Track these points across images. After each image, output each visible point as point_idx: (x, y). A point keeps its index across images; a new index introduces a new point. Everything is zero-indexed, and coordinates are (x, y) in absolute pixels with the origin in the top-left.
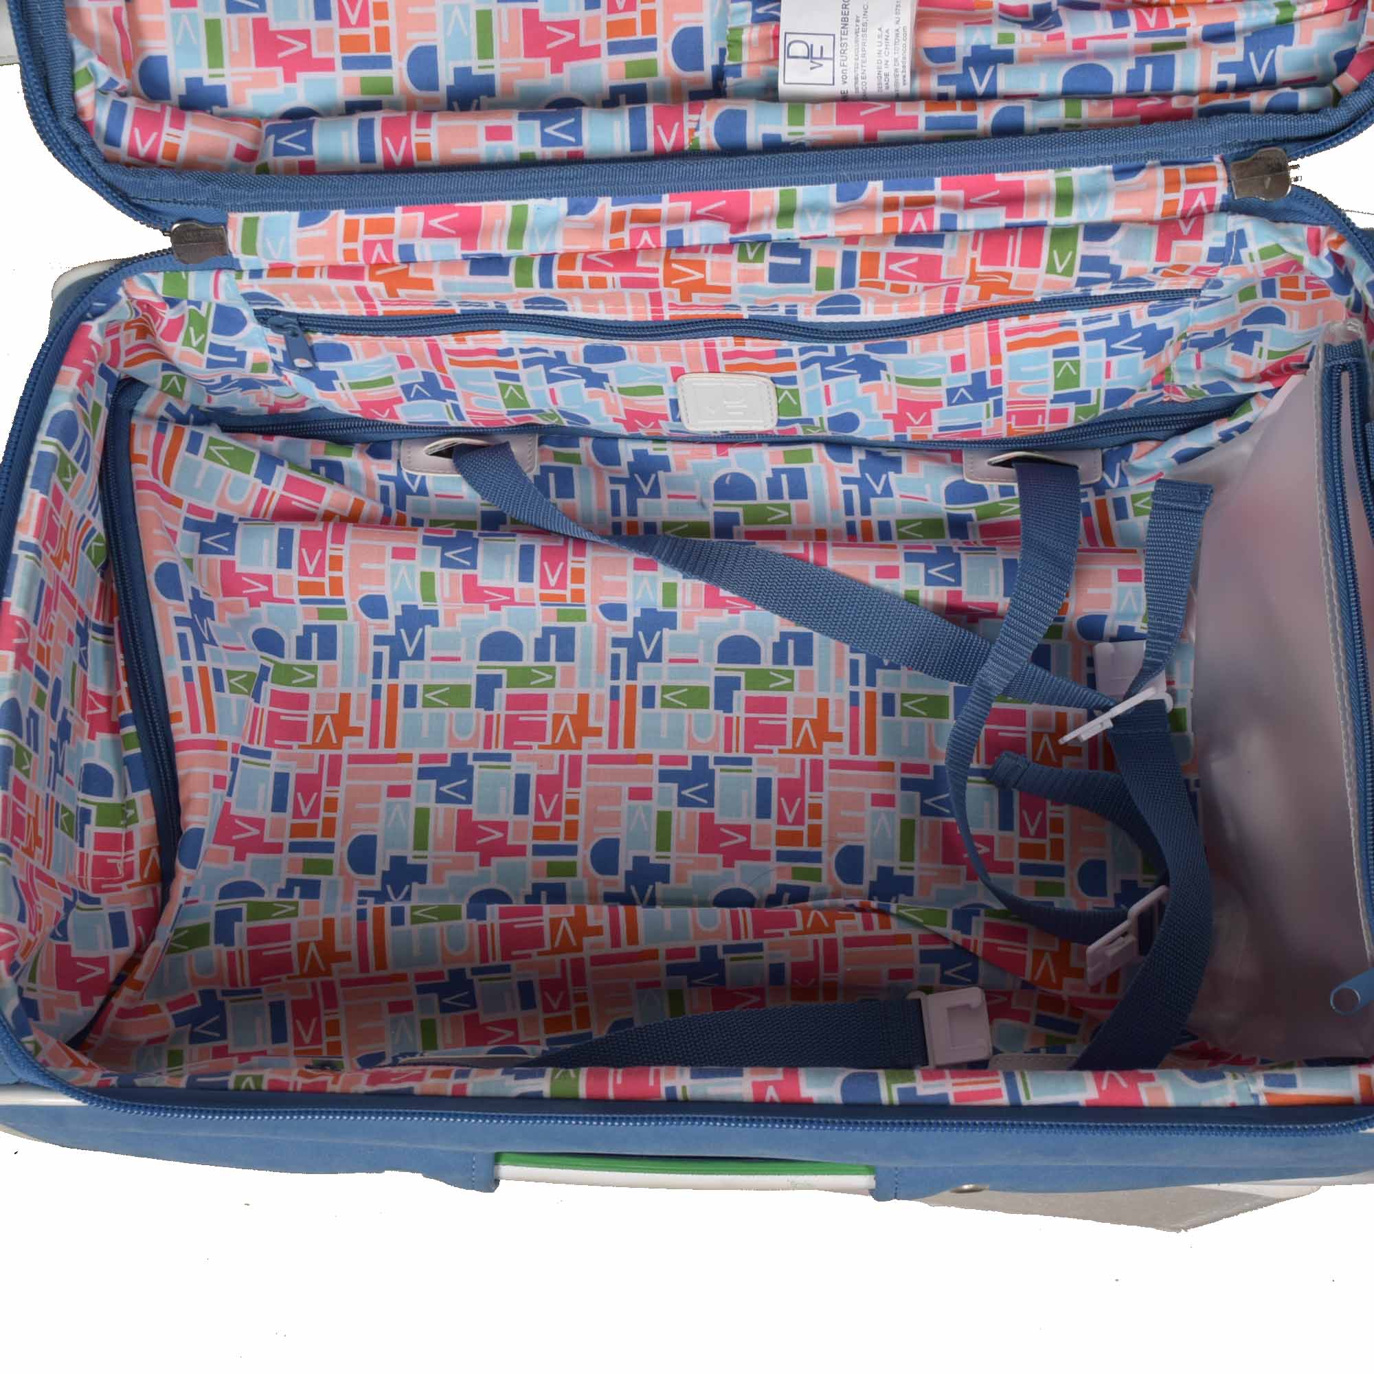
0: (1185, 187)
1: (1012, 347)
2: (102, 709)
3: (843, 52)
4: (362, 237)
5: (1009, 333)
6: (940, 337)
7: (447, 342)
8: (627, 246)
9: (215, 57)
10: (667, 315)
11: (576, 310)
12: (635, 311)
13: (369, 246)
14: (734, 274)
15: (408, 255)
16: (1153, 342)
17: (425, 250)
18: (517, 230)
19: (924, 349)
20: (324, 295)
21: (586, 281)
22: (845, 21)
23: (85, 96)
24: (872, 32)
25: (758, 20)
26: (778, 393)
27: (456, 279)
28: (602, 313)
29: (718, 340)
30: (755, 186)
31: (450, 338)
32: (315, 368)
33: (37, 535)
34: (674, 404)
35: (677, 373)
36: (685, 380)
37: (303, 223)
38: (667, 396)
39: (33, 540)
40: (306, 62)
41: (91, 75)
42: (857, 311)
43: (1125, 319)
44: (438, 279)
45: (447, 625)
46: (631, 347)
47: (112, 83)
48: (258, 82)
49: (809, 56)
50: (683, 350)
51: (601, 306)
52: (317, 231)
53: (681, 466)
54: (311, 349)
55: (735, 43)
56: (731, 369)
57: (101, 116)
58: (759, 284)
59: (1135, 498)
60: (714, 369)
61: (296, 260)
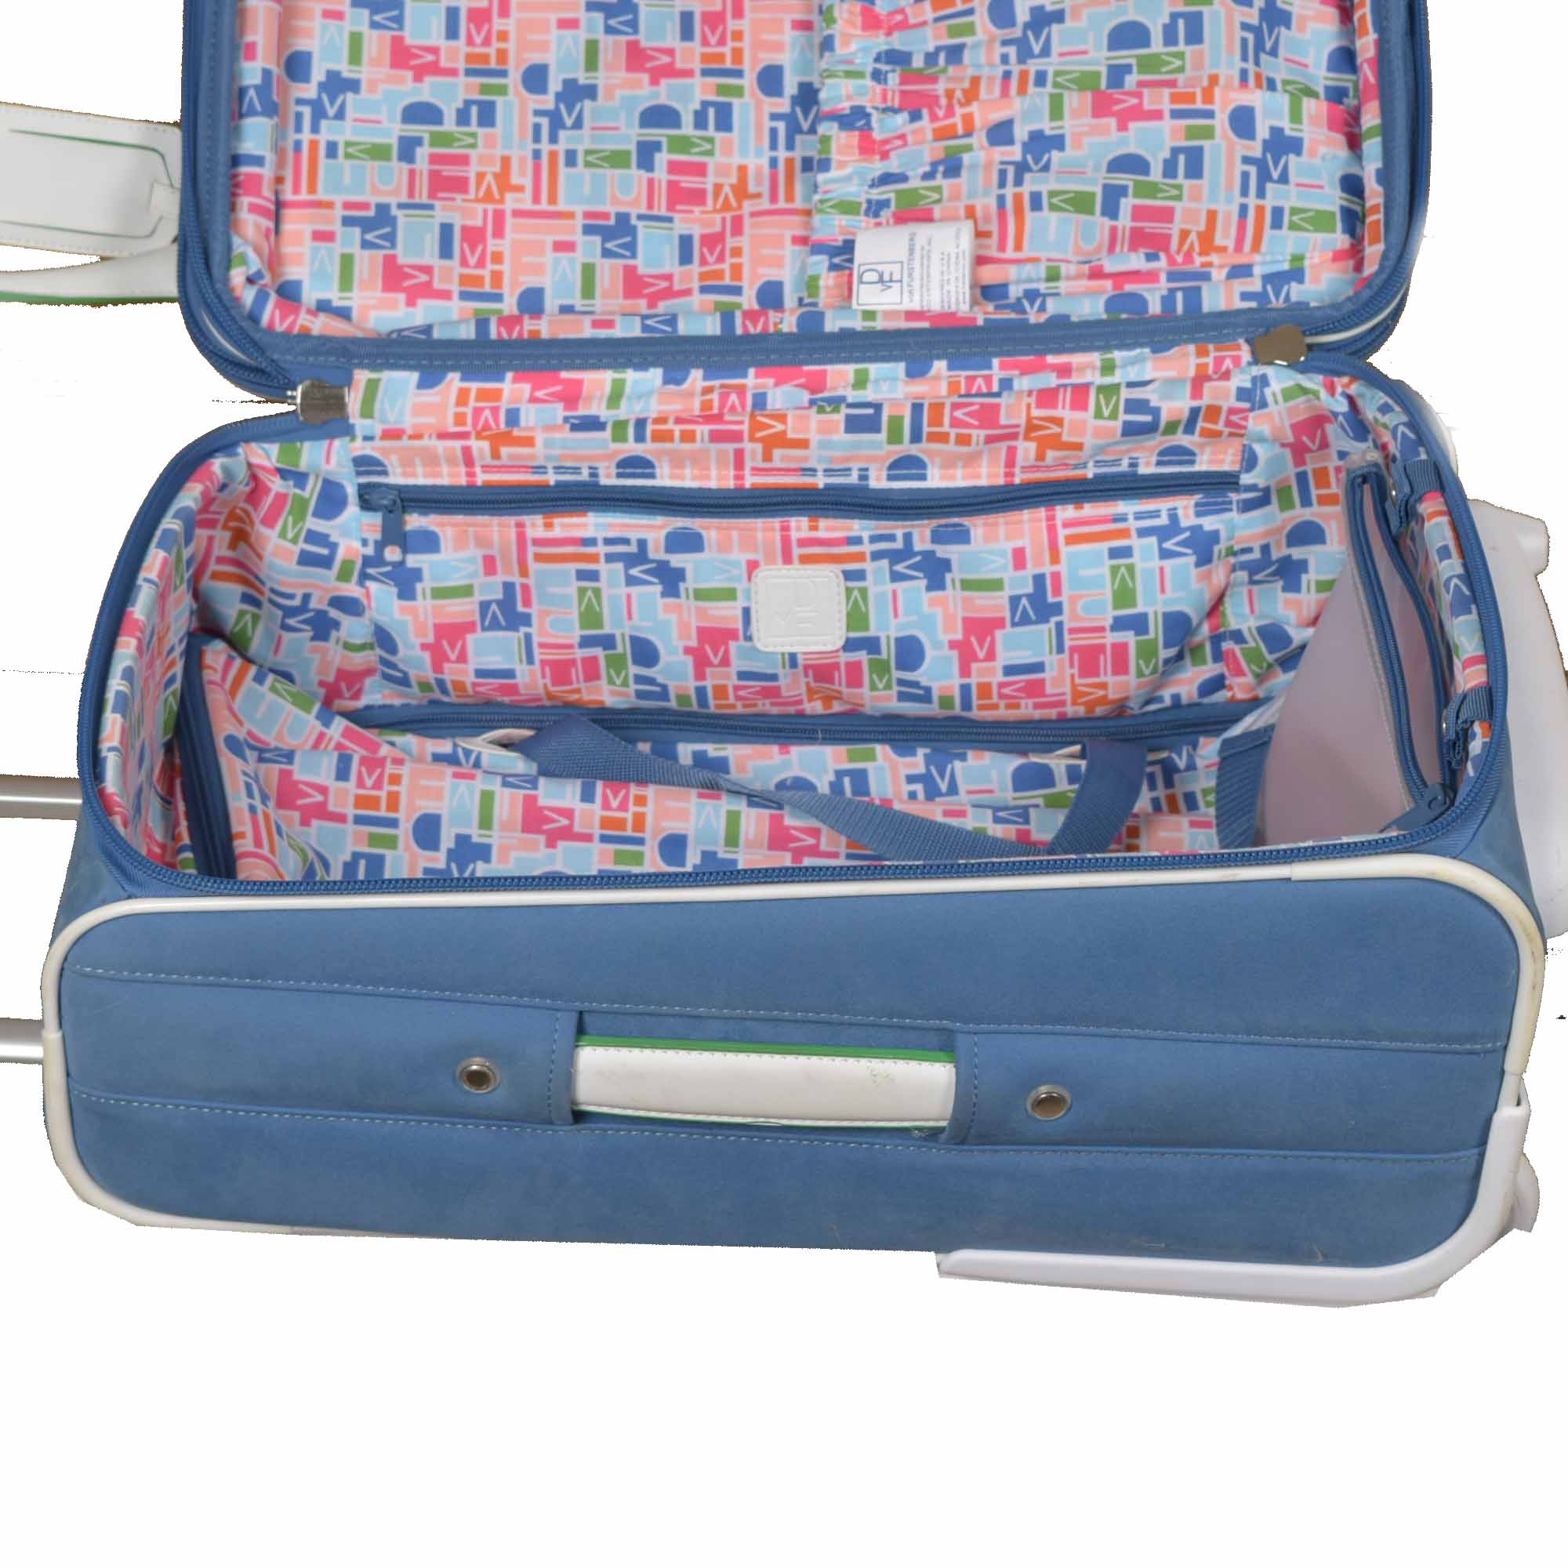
0: (1213, 354)
1: (1071, 540)
2: (157, 850)
3: (910, 275)
4: (472, 403)
5: (1067, 524)
6: (1002, 521)
7: (535, 525)
8: (715, 411)
9: (346, 282)
10: (749, 481)
11: (665, 478)
12: (720, 478)
13: (478, 412)
14: (813, 425)
15: (513, 417)
16: (1203, 547)
17: (530, 416)
18: (615, 398)
19: (987, 539)
20: (431, 460)
21: (677, 435)
22: (911, 251)
23: (237, 276)
24: (935, 257)
25: (833, 267)
26: (849, 591)
27: (557, 435)
28: (688, 480)
29: (794, 521)
30: (831, 361)
31: (539, 519)
32: (402, 563)
33: (160, 576)
34: (747, 612)
35: (753, 566)
36: (760, 574)
37: (423, 384)
38: (740, 603)
39: (156, 579)
40: (427, 291)
41: (244, 260)
42: (923, 477)
43: (1173, 517)
44: (540, 438)
45: (499, 862)
46: (710, 528)
47: (259, 275)
48: (382, 305)
49: (881, 280)
50: (760, 535)
51: (688, 472)
52: (431, 396)
53: (742, 769)
54: (405, 534)
55: (812, 284)
56: (805, 560)
57: (248, 296)
58: (835, 437)
59: (1205, 792)
60: (787, 559)
61: (408, 423)
